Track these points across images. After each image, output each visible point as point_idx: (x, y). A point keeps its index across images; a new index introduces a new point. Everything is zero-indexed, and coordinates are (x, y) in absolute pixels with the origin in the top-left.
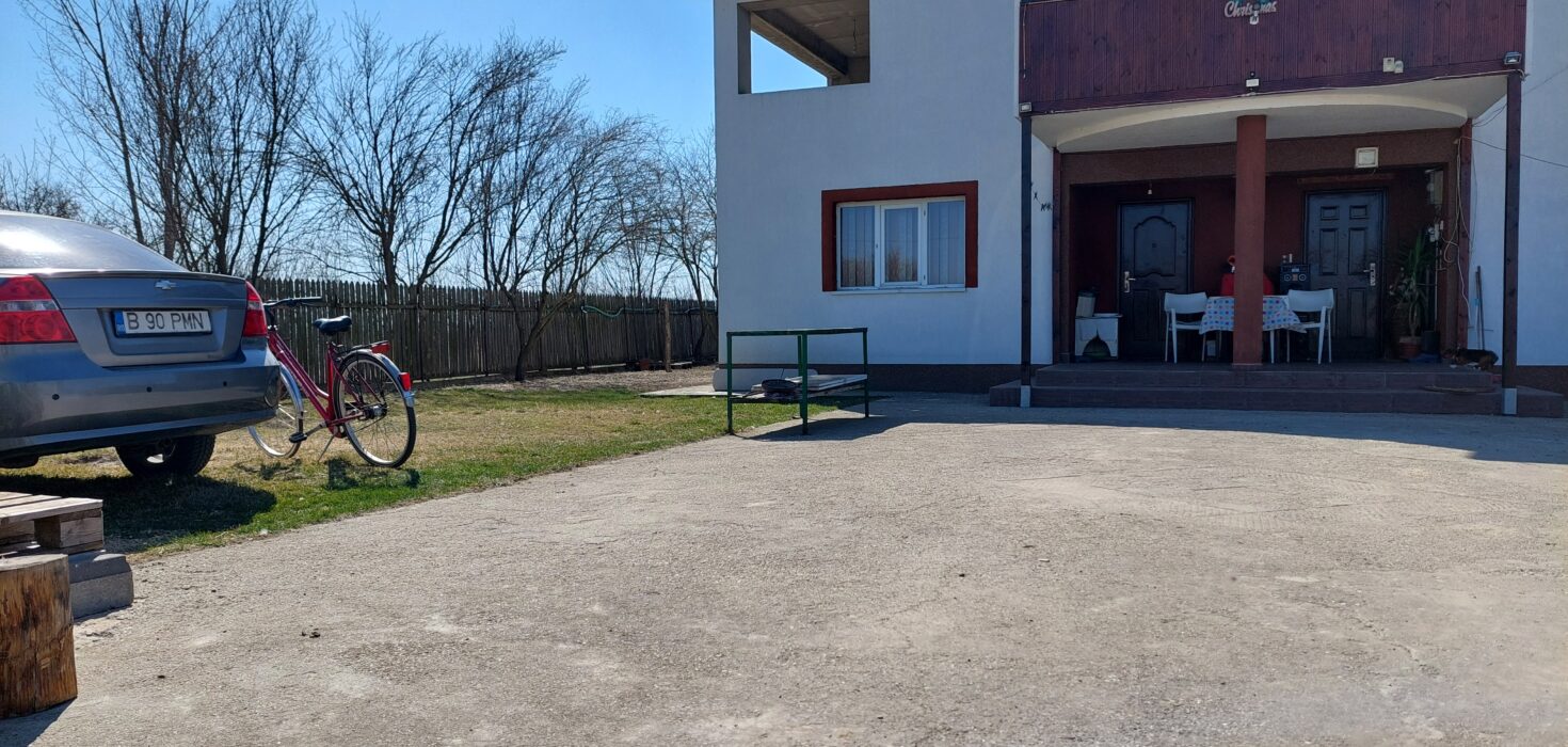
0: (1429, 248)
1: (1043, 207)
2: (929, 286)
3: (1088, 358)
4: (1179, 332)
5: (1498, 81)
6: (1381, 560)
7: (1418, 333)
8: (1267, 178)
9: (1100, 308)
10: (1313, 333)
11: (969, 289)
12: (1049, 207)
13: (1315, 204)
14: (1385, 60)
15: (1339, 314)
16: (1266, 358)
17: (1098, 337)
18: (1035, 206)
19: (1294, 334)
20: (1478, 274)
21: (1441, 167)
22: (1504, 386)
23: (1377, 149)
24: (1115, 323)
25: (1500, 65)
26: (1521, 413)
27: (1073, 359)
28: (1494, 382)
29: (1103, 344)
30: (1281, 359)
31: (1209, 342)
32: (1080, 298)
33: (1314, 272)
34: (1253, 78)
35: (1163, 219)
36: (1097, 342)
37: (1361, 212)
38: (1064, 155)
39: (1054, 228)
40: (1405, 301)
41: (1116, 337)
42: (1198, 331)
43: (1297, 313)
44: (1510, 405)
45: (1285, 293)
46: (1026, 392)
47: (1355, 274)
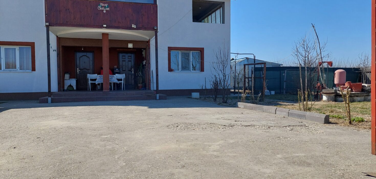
0: (143, 65)
1: (54, 50)
2: (20, 70)
3: (68, 90)
4: (91, 83)
5: (153, 32)
6: (125, 130)
7: (142, 84)
8: (109, 48)
9: (71, 77)
10: (121, 83)
11: (33, 71)
12: (55, 51)
13: (121, 55)
14: (132, 25)
15: (126, 79)
16: (111, 89)
17: (70, 85)
18: (51, 51)
19: (117, 84)
20: (152, 71)
21: (145, 49)
22: (157, 94)
23: (132, 44)
24: (75, 81)
25: (153, 29)
26: (160, 99)
27: (64, 90)
28: (155, 93)
29: (72, 86)
30: (114, 89)
31: (98, 86)
32: (65, 75)
33: (121, 70)
34: (105, 24)
35: (87, 56)
36: (70, 86)
37: (130, 57)
38: (59, 38)
39: (57, 56)
40: (139, 77)
41: (75, 85)
42: (95, 83)
43: (117, 79)
44: (158, 98)
45: (115, 74)
46: (50, 99)
47: (129, 71)
